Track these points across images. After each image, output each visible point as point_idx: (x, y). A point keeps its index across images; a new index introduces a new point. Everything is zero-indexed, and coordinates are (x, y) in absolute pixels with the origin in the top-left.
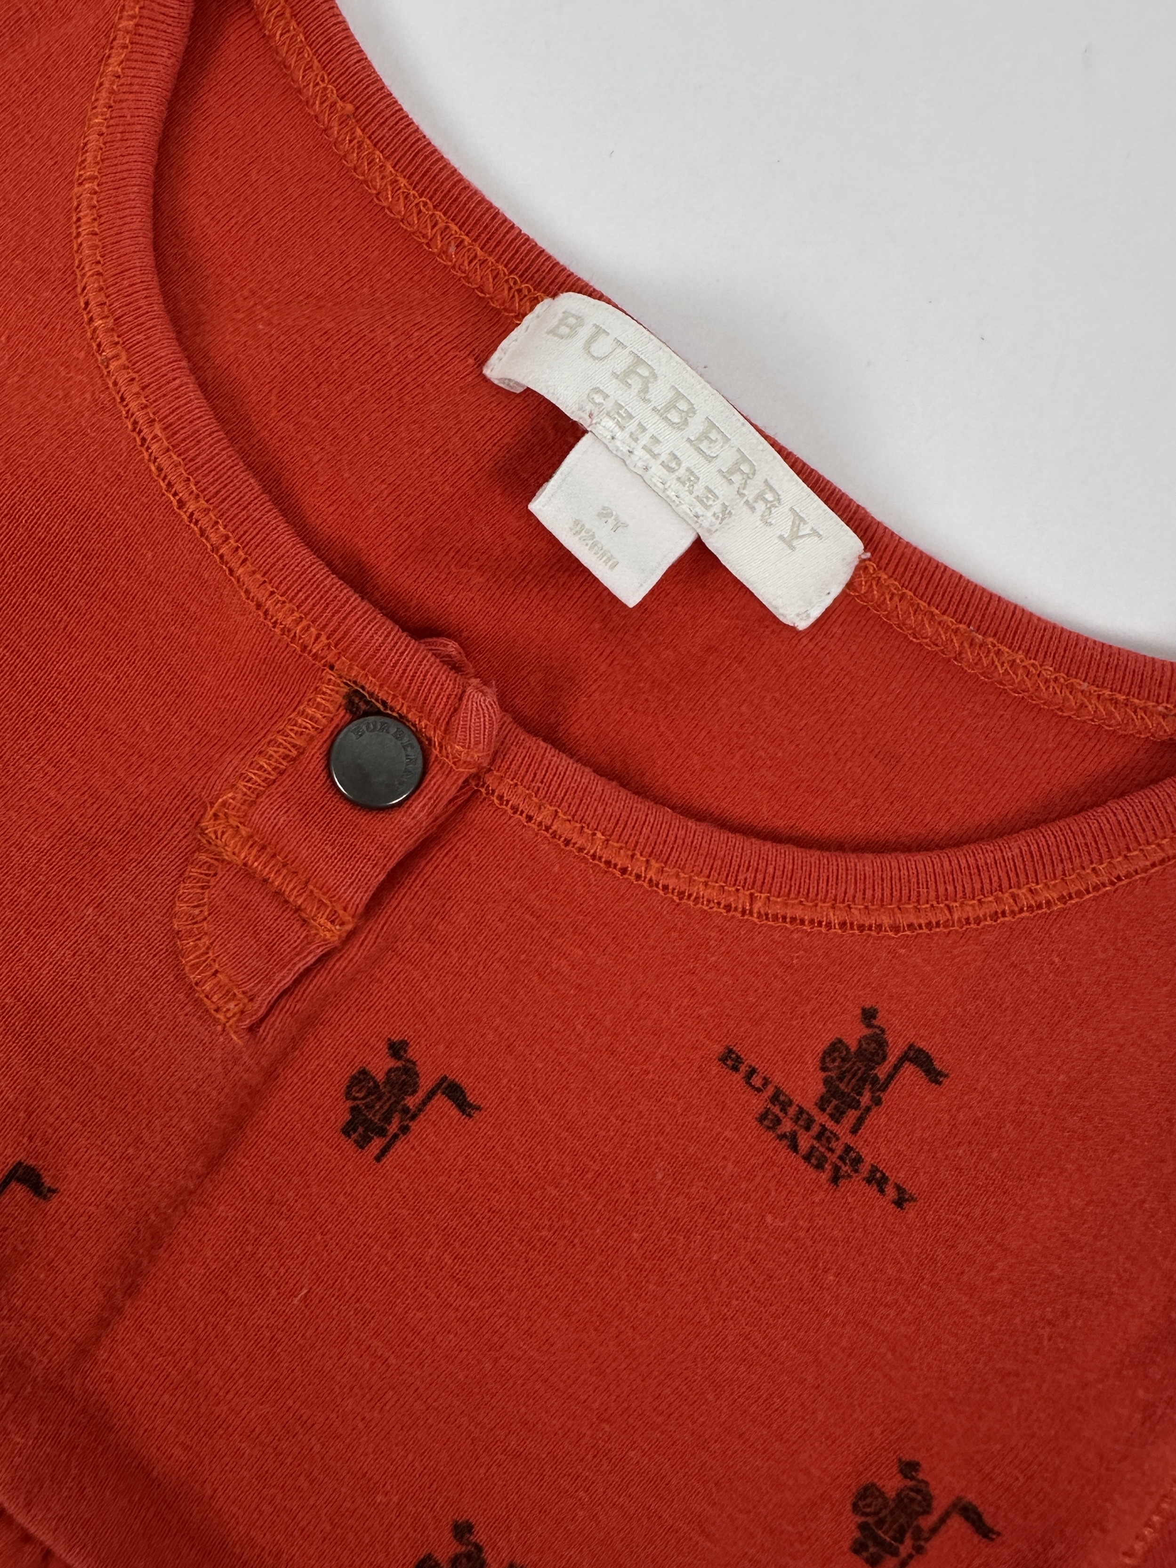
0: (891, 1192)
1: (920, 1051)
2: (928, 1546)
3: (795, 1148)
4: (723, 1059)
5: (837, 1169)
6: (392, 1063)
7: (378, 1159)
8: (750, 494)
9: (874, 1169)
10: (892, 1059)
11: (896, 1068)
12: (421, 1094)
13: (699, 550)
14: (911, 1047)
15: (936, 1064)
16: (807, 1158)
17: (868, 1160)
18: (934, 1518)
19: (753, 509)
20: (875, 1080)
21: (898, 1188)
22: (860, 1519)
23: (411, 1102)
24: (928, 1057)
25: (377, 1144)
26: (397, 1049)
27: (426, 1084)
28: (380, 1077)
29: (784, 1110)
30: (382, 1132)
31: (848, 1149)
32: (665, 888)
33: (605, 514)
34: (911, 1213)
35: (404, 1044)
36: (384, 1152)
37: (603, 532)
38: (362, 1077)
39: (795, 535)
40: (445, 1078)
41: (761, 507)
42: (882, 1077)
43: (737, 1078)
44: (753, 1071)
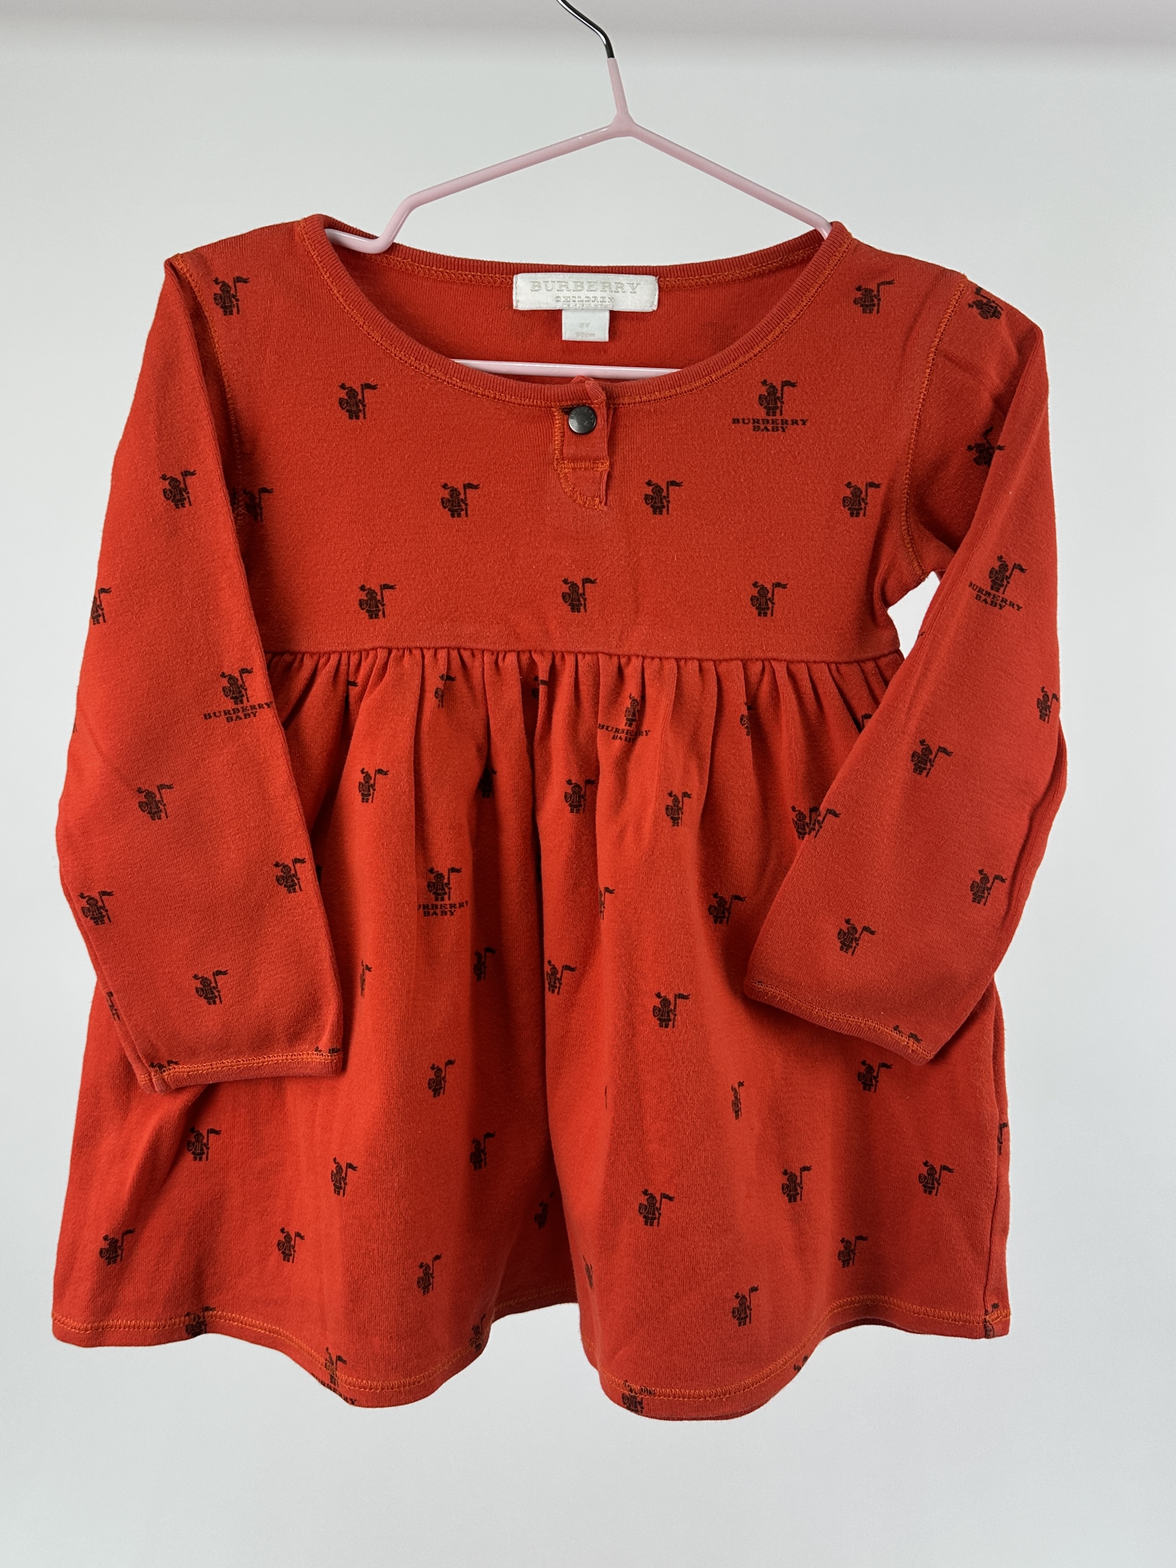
0: (800, 423)
1: (786, 381)
2: (868, 501)
3: (768, 430)
4: (734, 422)
5: (782, 428)
6: (651, 488)
7: (668, 513)
8: (614, 289)
9: (792, 421)
10: (779, 389)
11: (782, 390)
12: (665, 490)
13: (612, 313)
14: (782, 382)
15: (792, 381)
16: (773, 430)
17: (789, 420)
18: (864, 493)
19: (618, 292)
20: (779, 397)
21: (802, 420)
22: (847, 508)
23: (664, 494)
24: (789, 381)
25: (665, 510)
26: (649, 483)
27: (664, 486)
28: (651, 494)
29: (758, 423)
30: (664, 507)
31: (782, 420)
32: (685, 392)
33: (582, 325)
34: (808, 424)
35: (650, 481)
36: (668, 510)
37: (585, 330)
38: (647, 497)
39: (634, 289)
40: (668, 482)
41: (620, 290)
42: (780, 395)
43: (741, 424)
44: (743, 419)
